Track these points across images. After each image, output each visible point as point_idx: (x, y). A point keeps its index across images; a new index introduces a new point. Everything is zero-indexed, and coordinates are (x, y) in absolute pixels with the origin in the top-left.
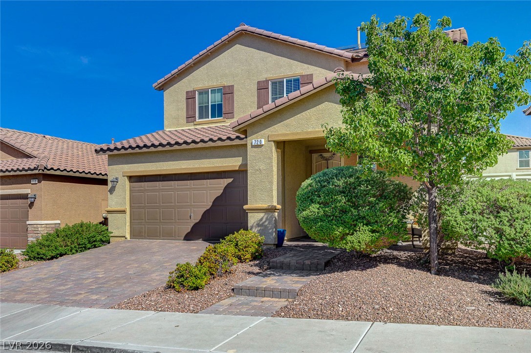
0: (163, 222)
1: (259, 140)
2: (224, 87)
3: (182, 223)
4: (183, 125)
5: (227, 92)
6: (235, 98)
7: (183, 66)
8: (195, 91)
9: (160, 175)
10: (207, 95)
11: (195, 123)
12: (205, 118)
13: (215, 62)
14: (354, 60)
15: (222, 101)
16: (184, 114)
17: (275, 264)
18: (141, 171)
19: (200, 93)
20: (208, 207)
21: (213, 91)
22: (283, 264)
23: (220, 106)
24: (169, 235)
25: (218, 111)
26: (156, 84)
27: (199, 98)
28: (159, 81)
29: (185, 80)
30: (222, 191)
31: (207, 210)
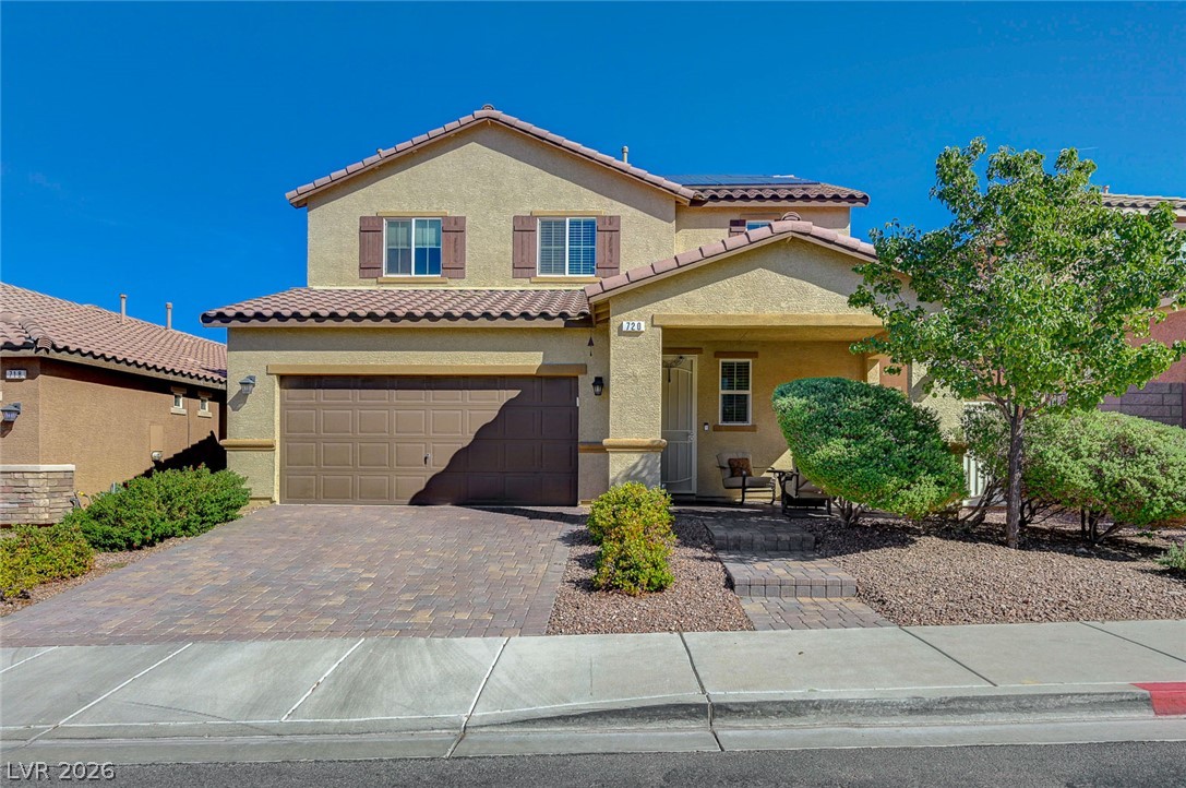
0: (362, 470)
1: (636, 323)
2: (445, 218)
3: (405, 471)
4: (353, 282)
5: (453, 229)
6: (467, 241)
7: (359, 165)
8: (382, 218)
9: (356, 377)
10: (405, 229)
11: (380, 279)
12: (402, 272)
13: (423, 169)
14: (695, 202)
15: (438, 244)
16: (354, 259)
17: (725, 542)
18: (315, 367)
19: (391, 224)
20: (466, 444)
21: (421, 224)
22: (740, 541)
23: (435, 253)
24: (376, 496)
25: (430, 261)
26: (294, 193)
27: (388, 232)
28: (301, 189)
29: (360, 194)
30: (497, 413)
31: (463, 449)
